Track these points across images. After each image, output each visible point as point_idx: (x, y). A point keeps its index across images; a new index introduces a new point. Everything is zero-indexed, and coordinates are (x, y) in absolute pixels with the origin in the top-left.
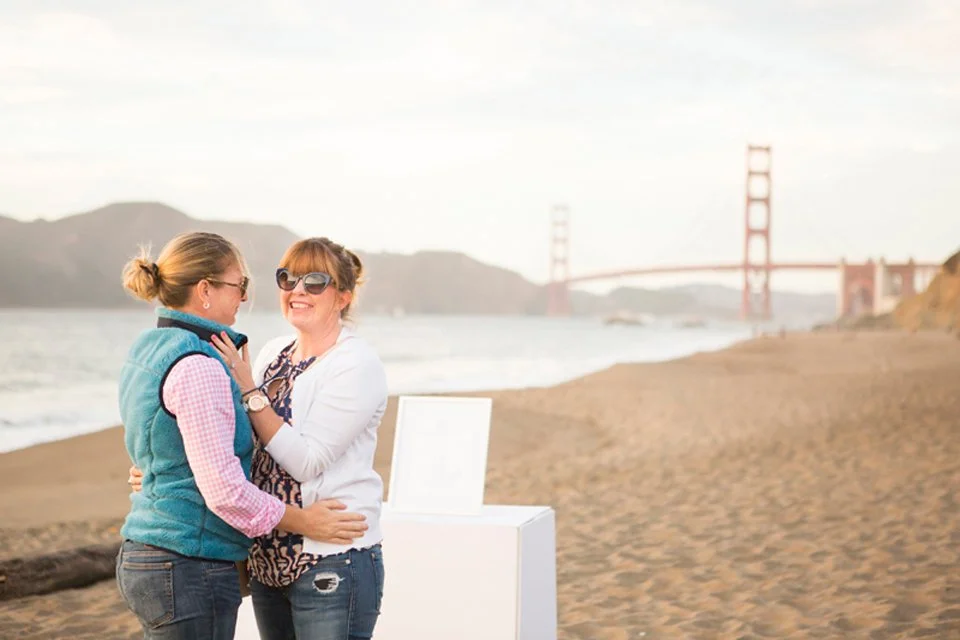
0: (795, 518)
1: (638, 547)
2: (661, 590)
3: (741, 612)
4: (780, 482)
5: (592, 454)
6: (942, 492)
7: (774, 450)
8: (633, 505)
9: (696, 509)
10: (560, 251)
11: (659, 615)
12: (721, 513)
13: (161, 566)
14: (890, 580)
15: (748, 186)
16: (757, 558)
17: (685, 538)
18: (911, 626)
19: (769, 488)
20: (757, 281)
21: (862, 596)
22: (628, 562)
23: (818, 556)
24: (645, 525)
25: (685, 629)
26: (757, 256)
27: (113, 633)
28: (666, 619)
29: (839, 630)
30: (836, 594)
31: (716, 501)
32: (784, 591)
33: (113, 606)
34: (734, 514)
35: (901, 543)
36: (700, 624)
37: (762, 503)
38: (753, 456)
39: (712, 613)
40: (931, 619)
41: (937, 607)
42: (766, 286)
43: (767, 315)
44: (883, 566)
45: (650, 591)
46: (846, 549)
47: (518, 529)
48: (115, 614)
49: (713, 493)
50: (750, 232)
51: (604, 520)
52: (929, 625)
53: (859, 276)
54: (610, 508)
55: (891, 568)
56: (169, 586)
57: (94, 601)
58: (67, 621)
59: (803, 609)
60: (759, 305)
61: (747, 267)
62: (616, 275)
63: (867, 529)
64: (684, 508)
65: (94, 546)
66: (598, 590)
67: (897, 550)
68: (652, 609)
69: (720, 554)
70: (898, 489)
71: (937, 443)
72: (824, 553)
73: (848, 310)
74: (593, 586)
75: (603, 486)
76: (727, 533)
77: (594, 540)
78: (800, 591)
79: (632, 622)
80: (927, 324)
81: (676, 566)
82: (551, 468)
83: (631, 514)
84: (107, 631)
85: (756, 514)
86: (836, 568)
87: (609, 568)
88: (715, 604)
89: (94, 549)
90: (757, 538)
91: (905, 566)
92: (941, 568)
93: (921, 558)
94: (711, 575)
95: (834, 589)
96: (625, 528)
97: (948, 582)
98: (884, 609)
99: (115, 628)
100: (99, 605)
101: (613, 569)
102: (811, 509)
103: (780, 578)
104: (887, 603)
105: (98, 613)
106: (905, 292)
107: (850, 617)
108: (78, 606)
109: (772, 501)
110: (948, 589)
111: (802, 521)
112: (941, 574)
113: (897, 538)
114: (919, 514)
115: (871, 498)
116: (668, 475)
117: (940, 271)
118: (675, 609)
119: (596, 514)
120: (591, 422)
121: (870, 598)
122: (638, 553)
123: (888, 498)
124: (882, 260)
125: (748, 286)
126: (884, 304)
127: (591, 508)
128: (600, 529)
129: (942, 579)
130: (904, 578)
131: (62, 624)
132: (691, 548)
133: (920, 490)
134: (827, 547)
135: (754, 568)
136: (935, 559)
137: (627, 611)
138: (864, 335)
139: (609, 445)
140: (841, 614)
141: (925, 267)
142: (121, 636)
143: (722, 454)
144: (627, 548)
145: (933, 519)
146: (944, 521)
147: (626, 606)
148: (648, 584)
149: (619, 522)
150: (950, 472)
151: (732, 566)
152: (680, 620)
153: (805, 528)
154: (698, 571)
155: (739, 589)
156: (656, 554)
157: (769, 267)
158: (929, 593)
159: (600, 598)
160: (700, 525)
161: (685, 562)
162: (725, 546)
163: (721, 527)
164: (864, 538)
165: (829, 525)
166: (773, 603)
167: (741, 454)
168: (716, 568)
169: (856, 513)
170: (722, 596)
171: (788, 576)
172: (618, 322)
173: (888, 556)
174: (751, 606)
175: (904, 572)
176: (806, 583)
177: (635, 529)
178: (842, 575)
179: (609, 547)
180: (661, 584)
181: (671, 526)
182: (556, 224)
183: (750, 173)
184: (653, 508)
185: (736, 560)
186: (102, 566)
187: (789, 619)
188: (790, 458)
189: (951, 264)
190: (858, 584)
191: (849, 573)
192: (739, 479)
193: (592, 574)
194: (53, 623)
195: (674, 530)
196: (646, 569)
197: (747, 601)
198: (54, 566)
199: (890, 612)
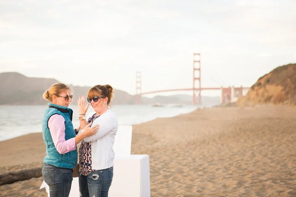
0: (211, 160)
1: (167, 169)
2: (175, 179)
3: (197, 184)
4: (206, 150)
5: (151, 144)
6: (251, 152)
7: (204, 142)
8: (164, 157)
9: (183, 158)
10: (139, 85)
11: (175, 186)
12: (190, 159)
13: (51, 169)
14: (237, 175)
15: (194, 65)
16: (200, 171)
17: (180, 166)
18: (243, 186)
19: (203, 152)
20: (197, 93)
21: (230, 179)
22: (165, 172)
23: (217, 169)
24: (169, 163)
25: (182, 189)
27: (23, 195)
28: (177, 187)
29: (223, 188)
30: (222, 179)
31: (188, 156)
32: (209, 179)
33: (21, 188)
34: (194, 159)
35: (240, 165)
36: (186, 187)
37: (201, 156)
38: (198, 144)
39: (189, 185)
40: (248, 184)
41: (250, 181)
42: (200, 95)
43: (200, 103)
44: (235, 171)
45: (172, 180)
46: (225, 168)
47: (141, 160)
48: (22, 190)
49: (187, 154)
50: (195, 79)
51: (157, 162)
52: (248, 185)
53: (227, 91)
54: (158, 159)
55: (237, 172)
56: (52, 175)
57: (15, 187)
58: (9, 192)
59: (214, 183)
60: (197, 100)
61: (194, 89)
62: (155, 92)
63: (231, 162)
64: (179, 158)
66: (158, 180)
67: (239, 167)
68: (173, 184)
69: (190, 170)
70: (239, 151)
71: (250, 139)
72: (219, 169)
73: (224, 101)
74: (156, 179)
75: (155, 153)
76: (192, 164)
77: (155, 167)
78: (213, 179)
79: (168, 188)
80: (246, 105)
81: (179, 173)
82: (140, 149)
83: (165, 160)
84: (21, 194)
85: (200, 159)
86: (223, 172)
87: (160, 174)
88: (190, 182)
89: (12, 173)
90: (200, 165)
91: (241, 171)
92: (251, 172)
93: (245, 169)
94: (188, 175)
95: (222, 178)
96: (163, 164)
97: (253, 175)
98: (236, 182)
99: (23, 193)
100: (17, 188)
101: (162, 174)
102: (215, 157)
103: (207, 175)
104: (236, 181)
105: (17, 190)
106: (240, 96)
107: (227, 184)
108: (10, 188)
109: (204, 156)
110: (253, 177)
111: (213, 161)
112: (251, 173)
113: (239, 164)
114: (245, 158)
115: (232, 154)
116: (174, 150)
117: (250, 89)
118: (179, 184)
119: (155, 160)
120: (150, 135)
121: (232, 180)
122: (168, 170)
123: (236, 154)
124: (233, 86)
125: (194, 95)
126: (234, 99)
127: (153, 159)
128: (156, 164)
129: (251, 174)
130: (241, 174)
131: (8, 193)
132: (182, 169)
133: (245, 151)
134: (220, 167)
135: (200, 173)
136: (249, 169)
137: (166, 185)
138: (228, 108)
139: (156, 142)
140: (224, 184)
141: (246, 88)
142: (25, 195)
143: (189, 144)
144: (164, 169)
145: (249, 159)
146: (252, 159)
147: (166, 184)
148: (171, 178)
149: (161, 162)
150: (253, 147)
151: (194, 173)
152: (181, 187)
153: (213, 162)
154: (185, 174)
155: (196, 179)
156: (173, 170)
157: (200, 89)
158: (248, 178)
159: (159, 182)
160: (184, 163)
161: (181, 172)
162: (192, 168)
163: (190, 163)
164: (230, 165)
165: (220, 161)
166: (206, 182)
167: (194, 143)
168: (190, 173)
169: (228, 158)
170: (192, 180)
171: (210, 175)
172: (157, 106)
173: (236, 169)
174: (200, 182)
175: (241, 173)
176: (215, 176)
177: (166, 164)
178: (224, 174)
179: (160, 169)
180: (175, 178)
181: (176, 163)
182: (137, 77)
183: (195, 61)
184: (171, 158)
185: (195, 171)
186: (15, 178)
187: (210, 185)
188: (208, 144)
189: (253, 88)
190: (229, 176)
191: (226, 174)
192: (195, 150)
193: (156, 176)
194: (5, 193)
195: (177, 164)
196: (170, 174)
197: (199, 181)
198: (2, 178)
199: (238, 183)
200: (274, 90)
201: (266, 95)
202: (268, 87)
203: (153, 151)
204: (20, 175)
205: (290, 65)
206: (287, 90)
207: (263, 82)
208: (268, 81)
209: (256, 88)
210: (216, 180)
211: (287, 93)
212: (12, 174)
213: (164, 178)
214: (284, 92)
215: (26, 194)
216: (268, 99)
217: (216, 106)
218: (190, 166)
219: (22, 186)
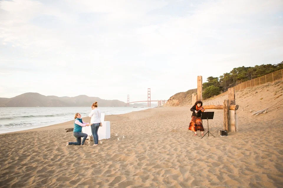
10: (128, 100)
15: (148, 93)
26: (149, 100)
42: (150, 103)
43: (150, 106)
50: (148, 97)
53: (160, 102)
61: (148, 101)
62: (134, 102)
73: (159, 105)
80: (166, 107)
106: (164, 103)
124: (162, 100)
125: (148, 103)
126: (162, 105)
138: (160, 108)
141: (166, 101)
157: (150, 101)
172: (135, 107)
182: (128, 97)
183: (148, 91)
189: (168, 101)
200: (176, 101)
201: (173, 103)
202: (173, 100)
205: (181, 93)
206: (180, 101)
207: (172, 98)
208: (173, 98)
209: (169, 101)
211: (180, 103)
214: (179, 102)
216: (174, 105)
217: (155, 107)
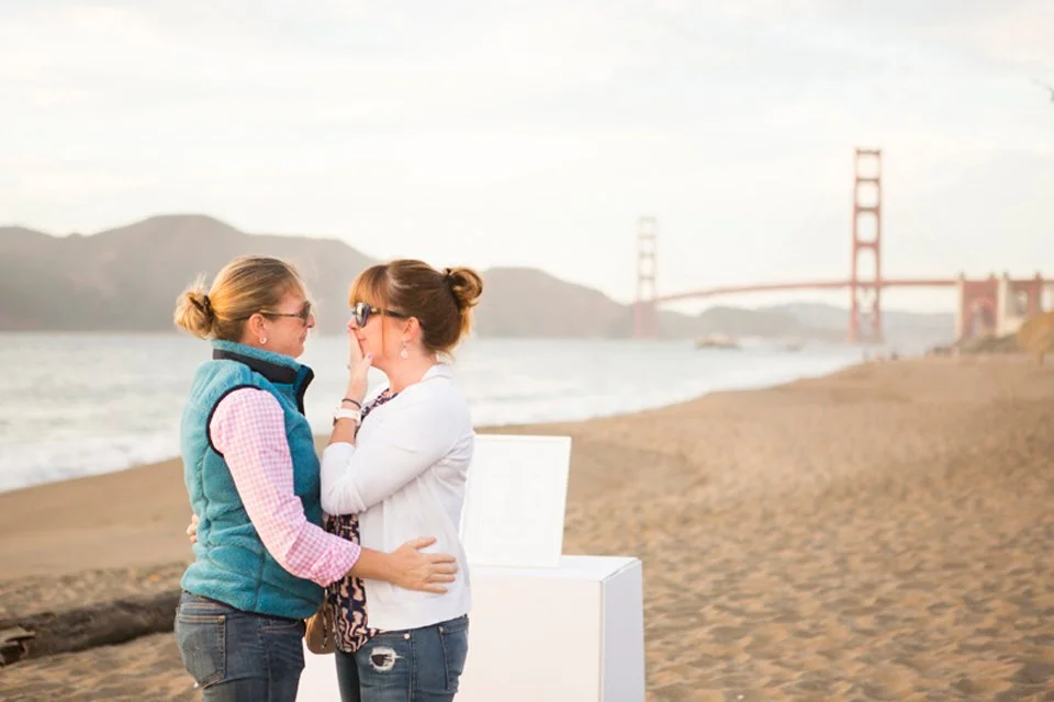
0: (910, 566)
1: (733, 598)
2: (759, 648)
3: (851, 672)
4: (891, 524)
5: (684, 493)
7: (887, 486)
8: (729, 550)
9: (800, 555)
10: (647, 267)
11: (760, 675)
12: (827, 559)
13: (216, 620)
14: (1018, 636)
15: (855, 194)
16: (867, 611)
17: (788, 588)
18: (1041, 689)
19: (881, 532)
20: (866, 300)
21: (986, 654)
22: (725, 614)
23: (936, 609)
24: (743, 573)
25: (788, 692)
26: (866, 272)
27: (154, 695)
28: (766, 680)
29: (959, 692)
30: (957, 652)
31: (820, 547)
32: (898, 649)
33: (155, 665)
34: (842, 561)
35: (1029, 593)
36: (804, 686)
37: (873, 549)
38: (863, 495)
39: (819, 673)
42: (876, 306)
43: (876, 337)
44: (1009, 619)
45: (748, 649)
46: (968, 601)
47: (601, 583)
48: (157, 674)
49: (819, 537)
50: (858, 245)
51: (695, 568)
53: (979, 294)
54: (704, 553)
55: (1019, 622)
56: (220, 642)
57: (133, 659)
58: (102, 681)
59: (920, 669)
60: (865, 326)
61: (855, 284)
62: (708, 293)
63: (990, 578)
64: (787, 554)
65: (133, 597)
66: (691, 647)
67: (1025, 602)
68: (751, 668)
69: (826, 606)
70: (1026, 532)
72: (943, 605)
73: (968, 331)
74: (685, 642)
75: (696, 529)
76: (835, 582)
77: (686, 590)
78: (917, 649)
79: (729, 683)
81: (778, 620)
83: (727, 561)
84: (146, 693)
85: (866, 561)
86: (957, 623)
87: (702, 622)
88: (821, 664)
89: (132, 601)
90: (868, 588)
91: (1034, 620)
94: (815, 630)
95: (954, 646)
96: (721, 576)
98: (1011, 669)
99: (156, 689)
100: (138, 664)
101: (711, 623)
102: (926, 555)
103: (893, 634)
105: (137, 672)
106: (1032, 311)
107: (974, 678)
108: (115, 665)
109: (885, 546)
111: (918, 569)
113: (1026, 588)
115: (995, 542)
116: (767, 516)
118: (777, 669)
119: (688, 561)
120: (682, 458)
121: (996, 656)
122: (735, 604)
123: (1013, 543)
124: (1006, 276)
125: (855, 305)
126: (1007, 325)
127: (684, 554)
128: (692, 578)
130: (1034, 633)
132: (794, 600)
134: (947, 598)
135: (865, 622)
137: (725, 671)
138: (983, 358)
139: (702, 482)
140: (963, 675)
143: (828, 493)
144: (723, 600)
147: (722, 665)
148: (746, 641)
149: (713, 569)
151: (840, 620)
152: (783, 682)
153: (920, 576)
154: (804, 625)
155: (849, 646)
156: (755, 606)
157: (879, 285)
159: (694, 656)
160: (804, 574)
161: (788, 615)
162: (833, 597)
163: (828, 576)
164: (988, 588)
165: (949, 573)
166: (886, 663)
167: (849, 493)
168: (822, 622)
170: (830, 655)
171: (904, 631)
173: (1015, 608)
174: (860, 666)
175: (1032, 627)
176: (923, 639)
177: (731, 578)
178: (964, 631)
179: (703, 598)
180: (762, 640)
181: (771, 574)
182: (642, 237)
183: (859, 180)
184: (752, 554)
185: (845, 613)
186: (142, 619)
187: (904, 680)
188: (903, 497)
190: (982, 640)
191: (971, 629)
192: (847, 522)
193: (684, 628)
194: (86, 684)
195: (775, 579)
196: (744, 624)
197: (858, 659)
198: (89, 620)
199: (1018, 673)
203: (685, 521)
204: (160, 611)
210: (928, 657)
212: (130, 606)
213: (716, 641)
215: (165, 690)
217: (937, 350)
218: (828, 589)
219: (160, 655)
